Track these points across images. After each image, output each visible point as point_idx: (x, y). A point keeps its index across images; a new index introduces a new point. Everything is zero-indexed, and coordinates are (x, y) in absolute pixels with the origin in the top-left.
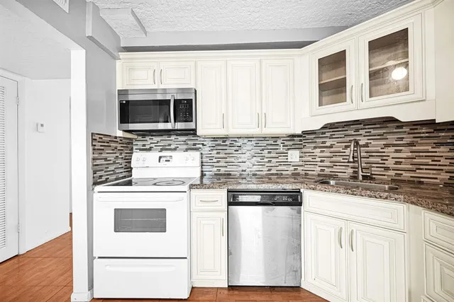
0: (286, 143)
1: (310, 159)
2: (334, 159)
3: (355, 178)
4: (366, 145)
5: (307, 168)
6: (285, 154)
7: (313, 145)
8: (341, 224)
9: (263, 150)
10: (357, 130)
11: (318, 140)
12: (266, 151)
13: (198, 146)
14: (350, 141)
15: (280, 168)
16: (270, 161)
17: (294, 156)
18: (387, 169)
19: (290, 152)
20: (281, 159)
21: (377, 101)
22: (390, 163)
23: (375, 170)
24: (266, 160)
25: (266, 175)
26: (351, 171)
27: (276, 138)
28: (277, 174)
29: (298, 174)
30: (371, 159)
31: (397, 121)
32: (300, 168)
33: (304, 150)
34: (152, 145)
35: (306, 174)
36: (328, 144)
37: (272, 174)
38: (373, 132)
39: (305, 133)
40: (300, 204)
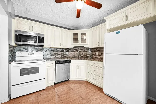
0: (65, 50)
1: (70, 54)
2: (75, 54)
3: (79, 57)
4: (80, 51)
5: (70, 56)
6: (65, 53)
7: (71, 51)
8: (77, 65)
9: (60, 51)
10: (79, 48)
11: (72, 50)
12: (61, 52)
13: (41, 50)
14: (78, 50)
15: (64, 56)
16: (62, 54)
17: (67, 53)
18: (83, 55)
19: (66, 52)
20: (64, 54)
21: (83, 44)
22: (84, 54)
23: (82, 56)
24: (61, 54)
25: (61, 58)
26: (78, 56)
27: (63, 49)
28: (63, 57)
29: (68, 57)
30: (81, 54)
31: (84, 47)
32: (68, 56)
33: (69, 52)
34: (23, 49)
35: (70, 57)
36: (74, 51)
37: (62, 58)
38: (81, 49)
39: (70, 48)
40: (70, 62)
